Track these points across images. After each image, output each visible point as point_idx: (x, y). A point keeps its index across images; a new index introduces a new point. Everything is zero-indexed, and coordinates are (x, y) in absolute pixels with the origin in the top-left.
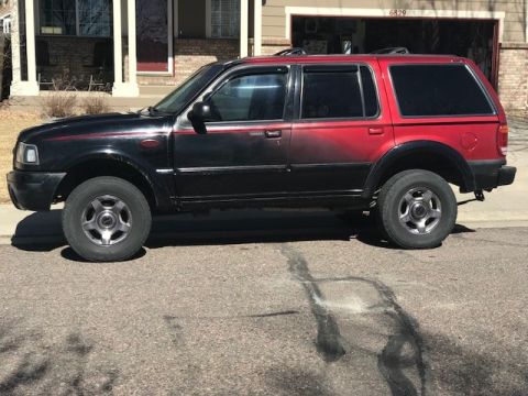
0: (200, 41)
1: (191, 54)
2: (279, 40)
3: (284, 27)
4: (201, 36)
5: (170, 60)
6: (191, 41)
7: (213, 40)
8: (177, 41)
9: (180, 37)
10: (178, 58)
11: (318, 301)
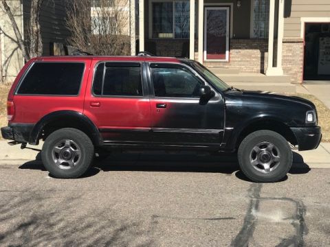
0: (246, 41)
1: (240, 49)
2: (296, 39)
3: (300, 30)
4: (247, 37)
5: (227, 52)
6: (241, 41)
7: (254, 40)
8: (231, 41)
9: (234, 38)
10: (231, 51)
11: (254, 212)
